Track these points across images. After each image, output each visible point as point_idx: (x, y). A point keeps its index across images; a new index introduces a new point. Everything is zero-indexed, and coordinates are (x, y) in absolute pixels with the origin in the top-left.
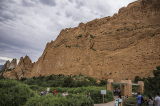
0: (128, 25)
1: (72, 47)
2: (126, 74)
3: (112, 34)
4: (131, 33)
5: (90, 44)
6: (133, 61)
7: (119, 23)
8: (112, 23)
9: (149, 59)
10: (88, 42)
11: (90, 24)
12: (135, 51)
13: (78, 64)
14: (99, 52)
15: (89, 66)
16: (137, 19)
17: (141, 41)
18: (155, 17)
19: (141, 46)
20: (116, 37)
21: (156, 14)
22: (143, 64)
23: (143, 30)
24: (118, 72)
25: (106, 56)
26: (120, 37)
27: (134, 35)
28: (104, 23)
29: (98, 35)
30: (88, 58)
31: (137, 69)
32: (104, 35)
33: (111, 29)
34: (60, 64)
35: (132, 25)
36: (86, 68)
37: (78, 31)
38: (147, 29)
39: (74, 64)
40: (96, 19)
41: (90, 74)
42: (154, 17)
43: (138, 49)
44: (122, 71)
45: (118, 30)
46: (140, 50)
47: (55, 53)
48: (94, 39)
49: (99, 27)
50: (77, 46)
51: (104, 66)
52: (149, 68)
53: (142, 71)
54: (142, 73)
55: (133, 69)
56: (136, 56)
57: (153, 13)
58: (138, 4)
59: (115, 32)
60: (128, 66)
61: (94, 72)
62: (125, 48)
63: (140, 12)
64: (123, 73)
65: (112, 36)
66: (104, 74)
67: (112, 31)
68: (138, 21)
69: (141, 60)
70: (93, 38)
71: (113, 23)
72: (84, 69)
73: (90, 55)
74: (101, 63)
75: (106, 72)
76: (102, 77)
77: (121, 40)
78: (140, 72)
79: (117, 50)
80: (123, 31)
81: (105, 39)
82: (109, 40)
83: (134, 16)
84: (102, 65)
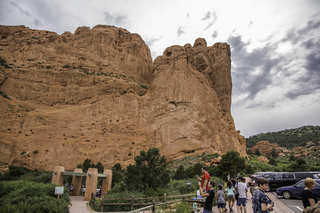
0: (87, 63)
2: (69, 154)
3: (53, 71)
4: (91, 79)
6: (84, 131)
7: (72, 54)
8: (59, 48)
9: (111, 131)
12: (91, 113)
14: (14, 101)
16: (104, 57)
17: (105, 99)
18: (132, 64)
19: (102, 107)
20: (60, 79)
21: (133, 60)
22: (101, 138)
23: (111, 80)
24: (52, 149)
25: (30, 113)
26: (69, 81)
27: (95, 83)
28: (39, 43)
29: (19, 63)
31: (90, 147)
32: (35, 68)
33: (52, 59)
35: (94, 65)
38: (117, 80)
40: (23, 27)
42: (129, 63)
44: (61, 149)
45: (67, 67)
46: (99, 112)
48: (8, 71)
49: (26, 47)
51: (23, 134)
52: (109, 146)
53: (97, 150)
54: (97, 154)
55: (83, 145)
56: (92, 122)
57: (129, 56)
58: (112, 32)
59: (60, 68)
60: (74, 140)
62: (74, 104)
63: (111, 48)
64: (61, 153)
65: (52, 74)
66: (19, 152)
67: (55, 64)
68: (106, 62)
69: (99, 131)
70: (7, 67)
71: (60, 50)
74: (16, 127)
75: (24, 148)
76: (13, 159)
77: (68, 87)
78: (93, 151)
79: (57, 105)
80: (77, 71)
81: (36, 77)
82: (44, 80)
83: (101, 50)
84: (17, 131)
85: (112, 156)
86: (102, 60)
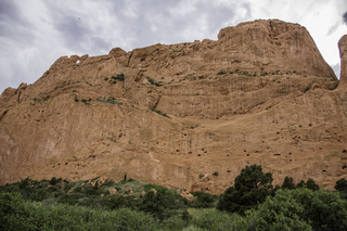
0: (243, 65)
1: (94, 104)
3: (208, 80)
4: (256, 82)
5: (148, 100)
6: (270, 144)
7: (222, 59)
8: (206, 56)
9: (307, 139)
10: (142, 94)
11: (142, 55)
12: (270, 120)
13: (115, 149)
14: (174, 119)
15: (151, 154)
16: (261, 55)
17: (283, 101)
18: (298, 57)
19: (282, 110)
20: (219, 88)
21: (297, 52)
22: (294, 149)
23: (283, 78)
25: (196, 130)
26: (229, 88)
27: (262, 85)
28: (184, 55)
29: (168, 79)
30: (146, 134)
31: (283, 162)
32: (187, 81)
33: (202, 68)
34: (51, 149)
35: (252, 66)
36: (142, 159)
37: (110, 65)
38: (290, 76)
39: (101, 148)
40: (159, 45)
41: (155, 177)
42: (294, 57)
43: (277, 116)
45: (221, 73)
46: (281, 118)
47: (37, 115)
48: (160, 89)
49: (171, 61)
50: (112, 101)
51: (194, 154)
52: (310, 159)
53: (294, 165)
54: (296, 170)
55: (273, 161)
56: (275, 131)
57: (292, 48)
59: (214, 76)
60: (259, 155)
61: (166, 172)
62: (244, 113)
63: (266, 43)
65: (209, 84)
66: (197, 176)
67: (207, 72)
68: (265, 60)
69: (290, 140)
70: (157, 85)
71: (208, 57)
72: (134, 163)
73: (154, 127)
74: (185, 147)
75: (200, 170)
76: (191, 184)
77: (231, 94)
78: (290, 167)
79: (224, 117)
80: (236, 75)
81: (191, 90)
82: (201, 92)
83: (255, 48)
84: (187, 152)
85: (319, 171)
86: (259, 59)
